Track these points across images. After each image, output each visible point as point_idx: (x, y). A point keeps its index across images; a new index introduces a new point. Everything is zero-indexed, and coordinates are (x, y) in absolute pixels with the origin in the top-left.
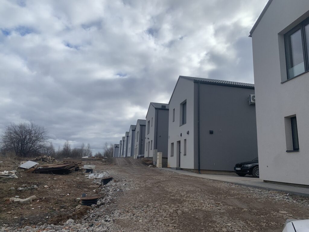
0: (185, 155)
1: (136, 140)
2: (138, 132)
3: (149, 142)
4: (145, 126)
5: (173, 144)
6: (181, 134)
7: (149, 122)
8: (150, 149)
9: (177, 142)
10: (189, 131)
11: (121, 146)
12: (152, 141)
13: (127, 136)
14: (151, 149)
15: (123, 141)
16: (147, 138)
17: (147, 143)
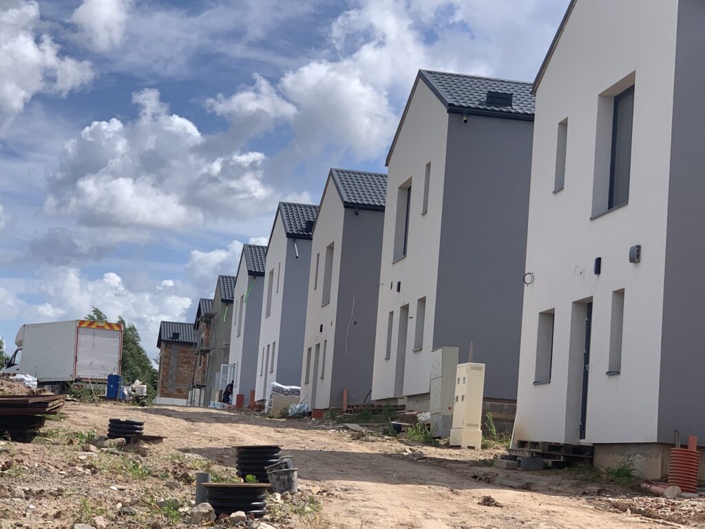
0: (614, 372)
3: (405, 308)
4: (381, 209)
6: (598, 261)
10: (639, 247)
13: (251, 273)
16: (392, 283)
17: (392, 313)
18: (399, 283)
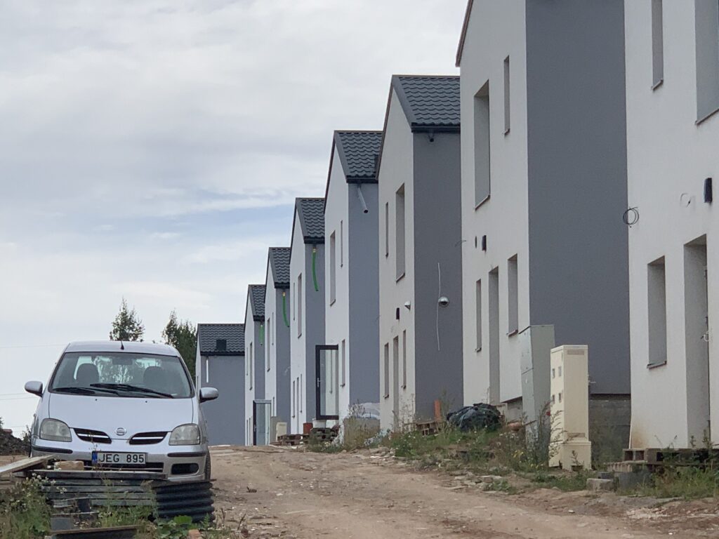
1: (387, 268)
2: (401, 193)
3: (494, 273)
4: (455, 129)
5: (658, 267)
6: (709, 183)
7: (483, 96)
8: (504, 328)
9: (688, 246)
11: (259, 335)
12: (513, 260)
13: (308, 240)
14: (514, 333)
15: (271, 293)
16: (476, 238)
17: (479, 282)
18: (485, 237)
